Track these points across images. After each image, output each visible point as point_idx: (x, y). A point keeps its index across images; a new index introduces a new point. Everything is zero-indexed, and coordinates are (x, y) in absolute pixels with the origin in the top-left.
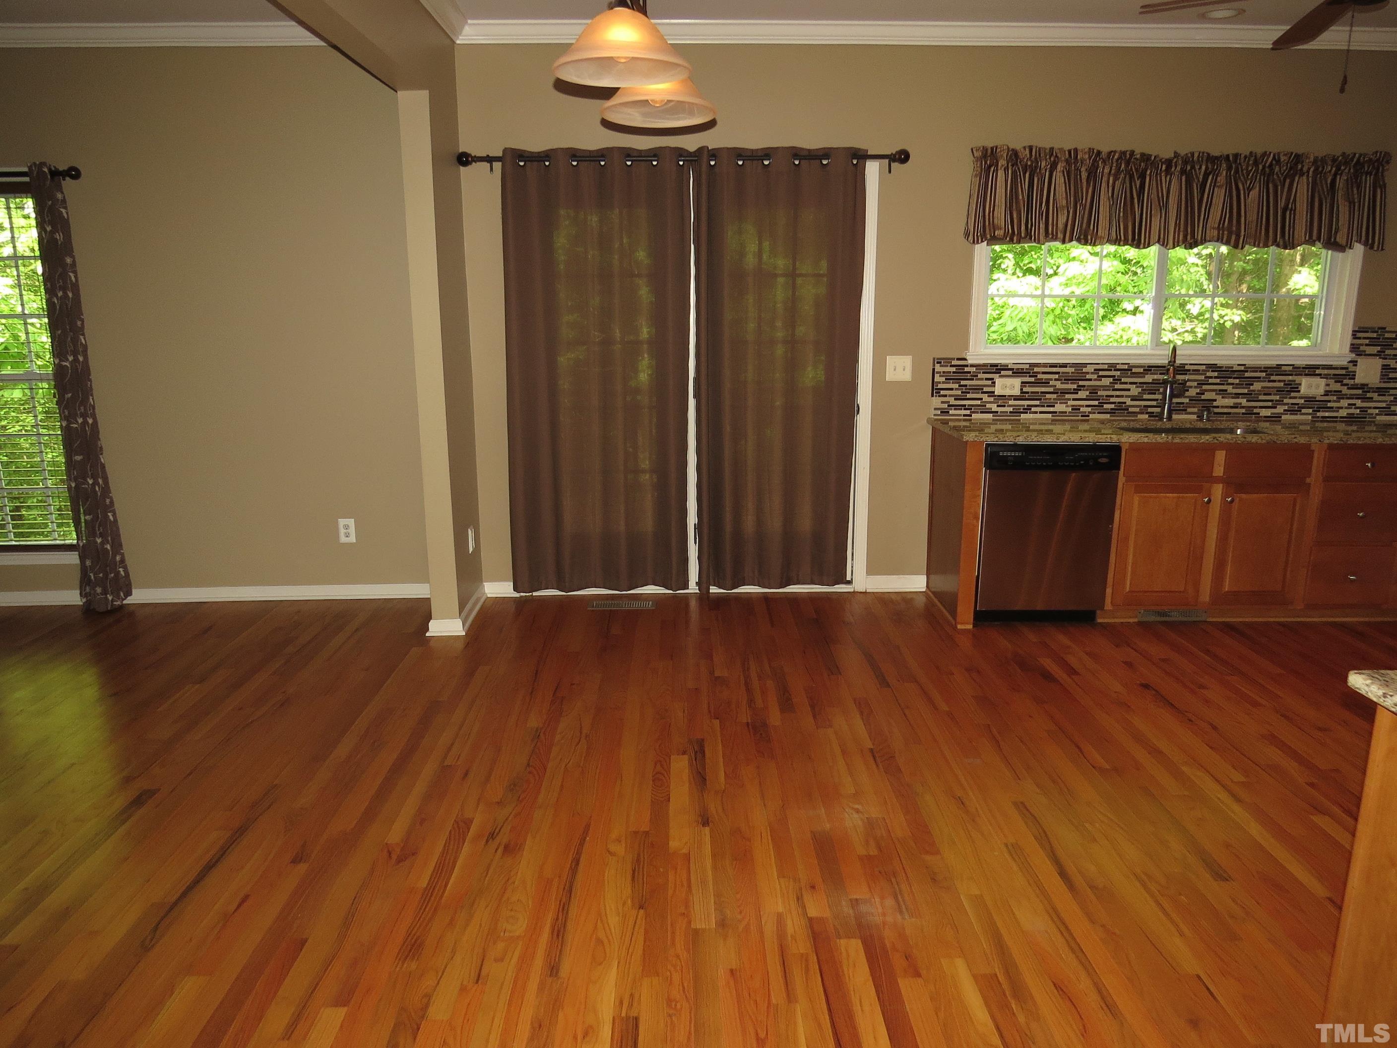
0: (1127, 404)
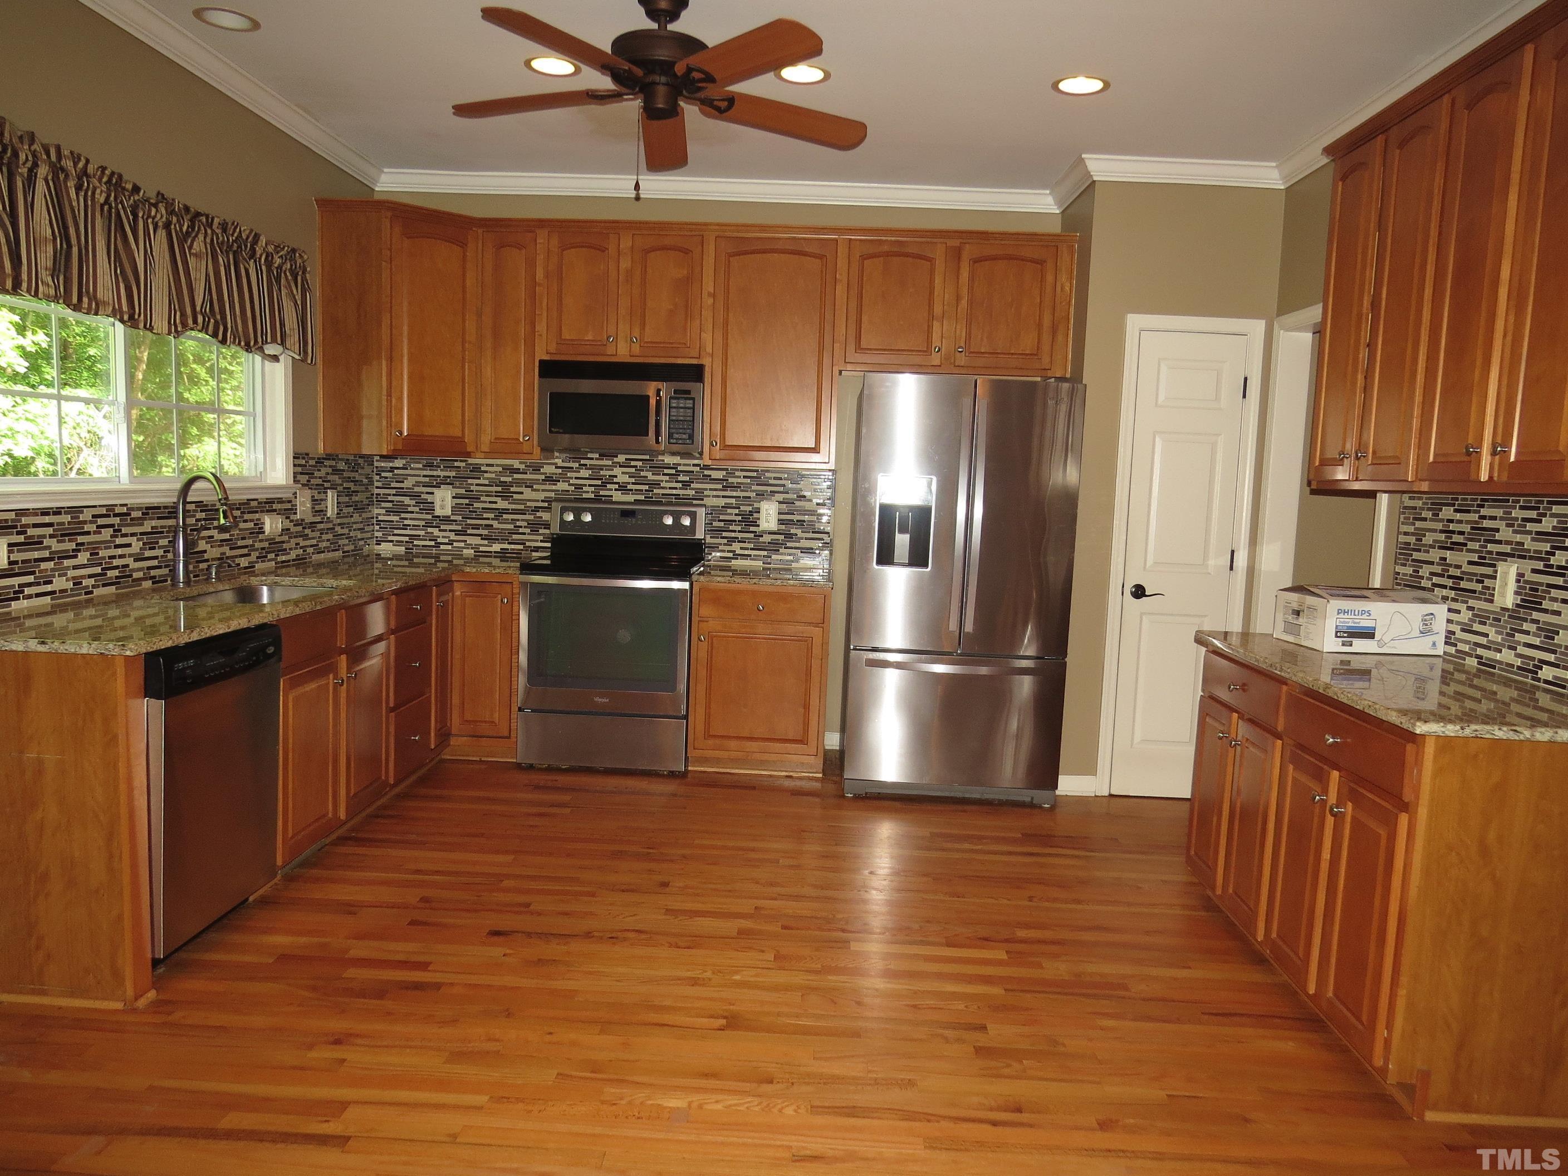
0: (131, 567)
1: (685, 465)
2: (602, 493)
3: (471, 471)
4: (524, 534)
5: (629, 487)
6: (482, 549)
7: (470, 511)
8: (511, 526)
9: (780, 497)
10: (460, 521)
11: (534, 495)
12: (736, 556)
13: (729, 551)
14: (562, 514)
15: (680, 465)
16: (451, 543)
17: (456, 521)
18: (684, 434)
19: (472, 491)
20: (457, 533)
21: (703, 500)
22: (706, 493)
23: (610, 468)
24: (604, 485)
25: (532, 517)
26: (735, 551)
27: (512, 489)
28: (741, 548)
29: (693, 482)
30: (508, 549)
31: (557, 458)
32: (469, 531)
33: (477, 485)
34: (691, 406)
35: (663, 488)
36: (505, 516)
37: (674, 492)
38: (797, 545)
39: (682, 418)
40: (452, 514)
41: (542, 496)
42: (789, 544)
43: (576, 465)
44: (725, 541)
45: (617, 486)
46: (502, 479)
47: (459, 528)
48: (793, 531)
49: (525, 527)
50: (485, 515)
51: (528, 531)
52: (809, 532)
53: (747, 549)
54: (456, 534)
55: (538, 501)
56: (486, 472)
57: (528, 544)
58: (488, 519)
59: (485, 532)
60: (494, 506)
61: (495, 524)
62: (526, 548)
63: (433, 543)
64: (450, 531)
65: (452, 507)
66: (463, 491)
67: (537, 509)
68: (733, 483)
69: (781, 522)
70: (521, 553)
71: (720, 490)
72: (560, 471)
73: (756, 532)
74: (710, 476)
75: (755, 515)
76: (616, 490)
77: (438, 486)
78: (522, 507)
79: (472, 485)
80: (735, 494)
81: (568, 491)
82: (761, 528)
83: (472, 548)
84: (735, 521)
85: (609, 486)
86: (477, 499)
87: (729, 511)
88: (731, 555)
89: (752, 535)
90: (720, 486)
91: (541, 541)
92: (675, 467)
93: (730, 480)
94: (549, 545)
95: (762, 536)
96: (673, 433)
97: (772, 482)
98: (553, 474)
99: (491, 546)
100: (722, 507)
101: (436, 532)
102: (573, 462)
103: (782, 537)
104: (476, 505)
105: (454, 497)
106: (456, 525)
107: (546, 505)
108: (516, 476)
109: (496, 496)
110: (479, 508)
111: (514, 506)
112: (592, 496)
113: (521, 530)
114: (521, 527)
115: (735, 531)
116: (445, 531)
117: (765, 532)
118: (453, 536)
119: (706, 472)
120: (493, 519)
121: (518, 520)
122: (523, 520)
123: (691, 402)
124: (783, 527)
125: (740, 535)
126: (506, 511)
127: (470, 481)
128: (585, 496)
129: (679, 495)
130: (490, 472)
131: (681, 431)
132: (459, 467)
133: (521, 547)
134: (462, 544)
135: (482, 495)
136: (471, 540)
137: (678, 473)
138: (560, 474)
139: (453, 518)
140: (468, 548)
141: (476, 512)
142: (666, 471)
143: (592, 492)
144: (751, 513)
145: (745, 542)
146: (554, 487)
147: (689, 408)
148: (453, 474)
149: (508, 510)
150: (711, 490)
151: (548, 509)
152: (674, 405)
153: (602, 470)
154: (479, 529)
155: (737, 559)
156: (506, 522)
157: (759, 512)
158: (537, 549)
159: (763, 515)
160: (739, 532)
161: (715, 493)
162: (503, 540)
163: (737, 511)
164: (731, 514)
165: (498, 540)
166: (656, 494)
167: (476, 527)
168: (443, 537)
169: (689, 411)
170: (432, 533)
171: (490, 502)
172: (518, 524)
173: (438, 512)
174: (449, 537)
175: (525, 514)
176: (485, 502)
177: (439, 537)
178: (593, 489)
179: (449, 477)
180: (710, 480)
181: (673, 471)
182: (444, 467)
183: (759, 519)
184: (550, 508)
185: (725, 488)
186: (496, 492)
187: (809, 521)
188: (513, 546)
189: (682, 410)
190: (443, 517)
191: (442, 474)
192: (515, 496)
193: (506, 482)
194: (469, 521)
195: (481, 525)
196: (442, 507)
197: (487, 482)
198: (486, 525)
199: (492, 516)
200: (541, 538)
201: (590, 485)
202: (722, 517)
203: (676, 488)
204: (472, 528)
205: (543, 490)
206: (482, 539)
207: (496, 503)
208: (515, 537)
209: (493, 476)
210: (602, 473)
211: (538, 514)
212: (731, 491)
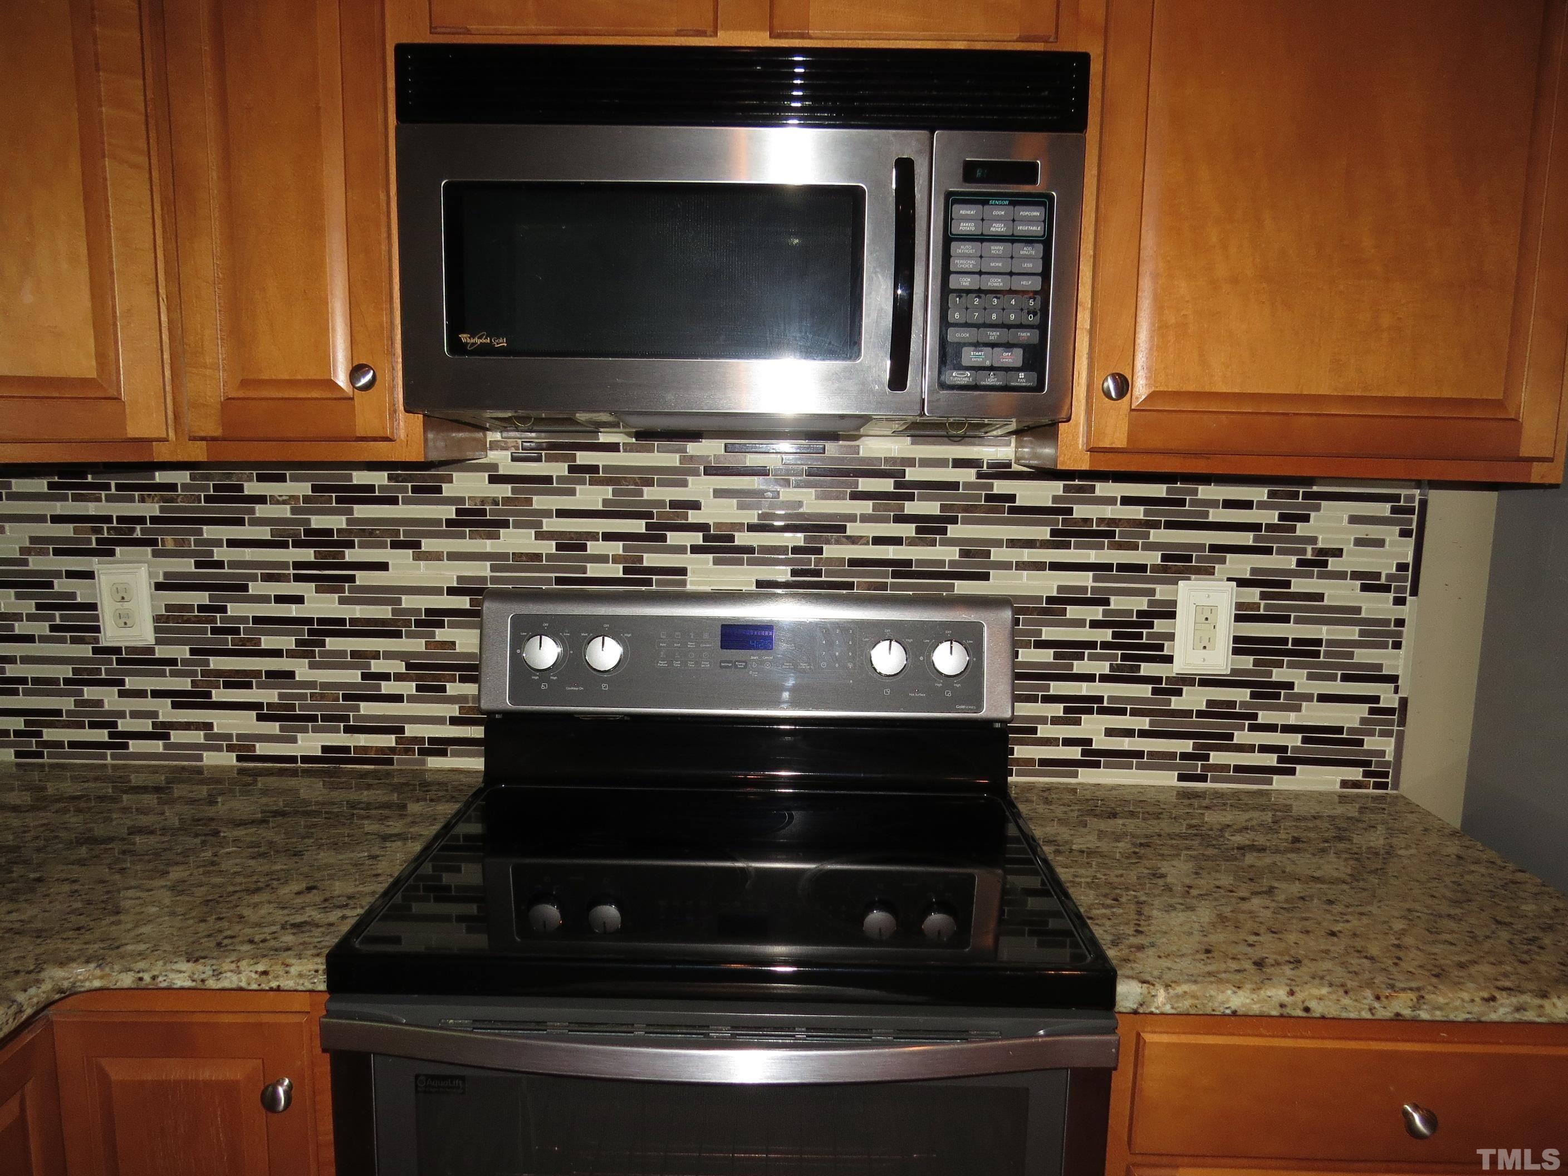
1: (926, 463)
2: (650, 560)
3: (208, 499)
4: (398, 698)
5: (742, 539)
6: (261, 749)
7: (215, 631)
8: (354, 676)
9: (1243, 565)
10: (185, 662)
11: (424, 573)
12: (1093, 757)
13: (1068, 742)
14: (519, 642)
15: (911, 462)
16: (161, 732)
17: (173, 662)
18: (1008, 346)
19: (220, 564)
20: (181, 700)
21: (985, 577)
22: (997, 554)
23: (676, 477)
24: (655, 535)
25: (418, 645)
26: (1089, 742)
27: (350, 555)
28: (1110, 732)
29: (954, 521)
30: (346, 749)
31: (495, 446)
32: (218, 695)
33: (232, 543)
34: (1037, 229)
35: (854, 540)
36: (332, 643)
37: (891, 552)
38: (1292, 718)
39: (996, 283)
40: (159, 641)
41: (449, 574)
42: (1264, 717)
43: (559, 469)
44: (1058, 710)
45: (697, 538)
46: (317, 522)
47: (185, 684)
48: (1278, 675)
49: (399, 677)
50: (267, 642)
51: (409, 688)
52: (1333, 678)
53: (1129, 733)
54: (175, 706)
55: (436, 591)
56: (261, 500)
57: (411, 731)
58: (277, 653)
59: (270, 696)
60: (293, 611)
61: (302, 670)
62: (407, 745)
63: (102, 735)
64: (157, 694)
65: (157, 619)
66: (187, 565)
67: (435, 618)
68: (1087, 521)
69: (1241, 645)
70: (390, 762)
71: (1044, 544)
72: (505, 490)
73: (1158, 680)
74: (1012, 498)
75: (1160, 625)
76: (696, 549)
77: (105, 550)
78: (385, 612)
79: (218, 543)
80: (1092, 556)
81: (538, 557)
82: (1177, 668)
83: (230, 748)
84: (1092, 645)
85: (673, 538)
86: (238, 589)
87: (1072, 612)
88: (1075, 753)
89: (1145, 691)
90: (1044, 533)
91: (454, 721)
92: (894, 469)
93: (1080, 511)
94: (477, 732)
95: (1179, 693)
96: (960, 345)
97: (1215, 515)
98: (483, 501)
99: (294, 740)
100: (1050, 600)
101: (109, 698)
102: (550, 459)
103: (1242, 695)
104: (233, 609)
105: (159, 587)
106: (173, 674)
107: (463, 602)
108: (361, 511)
109: (298, 578)
110: (244, 619)
111: (359, 612)
112: (617, 571)
113: (387, 688)
114: (385, 677)
115: (1089, 678)
116: (141, 694)
117: (1188, 680)
118: (165, 711)
119: (1000, 487)
120: (291, 654)
121: (376, 655)
122: (389, 655)
123: (1036, 213)
124: (1247, 662)
125: (1107, 690)
126: (335, 627)
127: (208, 532)
128: (593, 570)
129: (908, 563)
130: (275, 501)
131: (993, 335)
132: (173, 487)
133: (389, 740)
134: (198, 737)
135: (254, 578)
136: (224, 722)
137: (905, 491)
138: (506, 501)
139: (161, 652)
140: (219, 749)
141: (236, 631)
142: (865, 484)
143: (616, 559)
144: (1146, 618)
145: (1122, 712)
146: (488, 546)
147: (1028, 240)
148: (152, 509)
149: (341, 621)
150: (1013, 543)
151: (472, 616)
152: (966, 227)
153: (650, 483)
154: (248, 686)
155: (1097, 765)
156: (336, 661)
157: (1172, 615)
158: (439, 747)
159: (1183, 625)
160: (1104, 678)
161: (1026, 555)
162: (333, 720)
163: (1097, 613)
164: (1079, 623)
165: (313, 718)
166: (830, 561)
167: (240, 680)
168: (135, 715)
169: (1026, 250)
170: (99, 703)
171: (280, 599)
172: (376, 666)
173: (111, 635)
174: (154, 714)
175: (398, 635)
176: (264, 599)
177: (122, 715)
178: (617, 548)
179: (140, 520)
180: (1013, 510)
181: (887, 485)
182: (119, 487)
183: (1171, 637)
184: (477, 614)
185: (1060, 539)
186: (297, 565)
187: (1331, 643)
188: (363, 740)
189: (997, 249)
190: (131, 650)
191: (117, 509)
192: (362, 578)
193: (329, 532)
194: (215, 663)
195: (257, 674)
196: (125, 621)
197: (264, 533)
198: (270, 674)
199: (288, 643)
200: (454, 710)
201: (608, 537)
202: (1048, 633)
203: (897, 541)
204: (227, 685)
205: (453, 556)
206: (260, 718)
207: (299, 600)
208: (366, 708)
209: (285, 511)
210: (649, 493)
211: (441, 634)
212: (1078, 546)
